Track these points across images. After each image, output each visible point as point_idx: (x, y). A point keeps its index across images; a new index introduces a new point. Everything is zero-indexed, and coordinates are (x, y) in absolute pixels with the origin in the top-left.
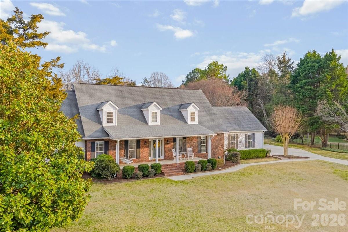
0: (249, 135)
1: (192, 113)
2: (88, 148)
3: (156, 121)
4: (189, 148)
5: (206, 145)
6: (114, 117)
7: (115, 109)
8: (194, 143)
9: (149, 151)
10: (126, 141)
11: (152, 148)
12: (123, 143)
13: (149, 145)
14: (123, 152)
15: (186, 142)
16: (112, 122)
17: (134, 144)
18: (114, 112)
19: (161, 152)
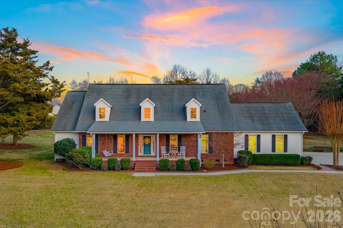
1: (192, 109)
2: (80, 140)
3: (149, 117)
4: (182, 147)
5: (208, 144)
6: (106, 113)
7: (107, 105)
8: (192, 142)
9: (139, 147)
10: (115, 136)
11: (143, 143)
12: (112, 137)
13: (138, 141)
14: (112, 146)
15: (181, 140)
16: (104, 117)
17: (124, 139)
18: (106, 108)
19: (152, 148)
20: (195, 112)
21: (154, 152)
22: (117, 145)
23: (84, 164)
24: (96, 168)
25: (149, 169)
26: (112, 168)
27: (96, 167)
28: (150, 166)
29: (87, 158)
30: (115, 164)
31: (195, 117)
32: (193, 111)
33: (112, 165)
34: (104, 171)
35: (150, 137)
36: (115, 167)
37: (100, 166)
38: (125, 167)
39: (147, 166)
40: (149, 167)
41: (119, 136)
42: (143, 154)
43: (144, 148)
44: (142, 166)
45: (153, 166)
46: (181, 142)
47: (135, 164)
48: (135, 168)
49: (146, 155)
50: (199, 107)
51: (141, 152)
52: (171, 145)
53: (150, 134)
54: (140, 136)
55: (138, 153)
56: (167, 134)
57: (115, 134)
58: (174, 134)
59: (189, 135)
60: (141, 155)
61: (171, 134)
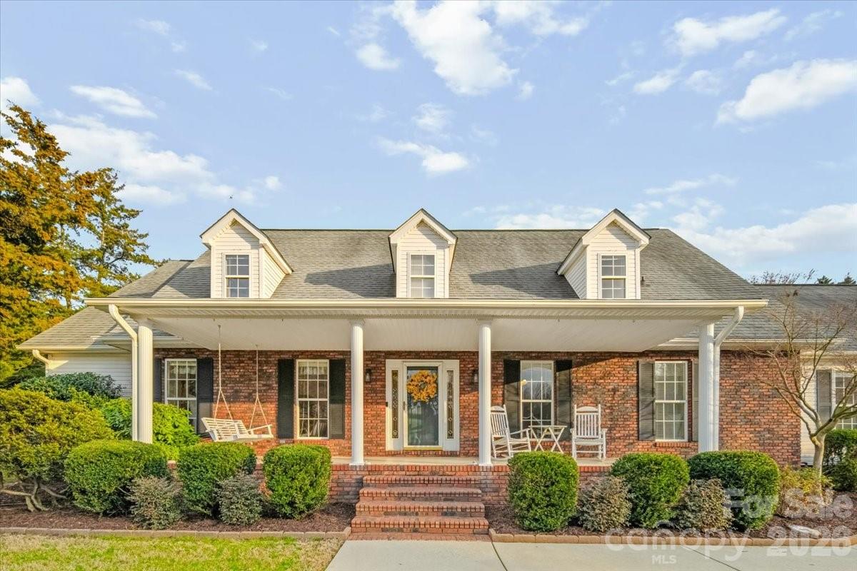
1: (606, 261)
3: (431, 293)
4: (582, 409)
5: (685, 402)
6: (252, 276)
7: (256, 244)
8: (615, 390)
9: (389, 411)
10: (285, 365)
11: (403, 397)
12: (273, 370)
13: (384, 386)
14: (272, 408)
15: (570, 382)
16: (245, 293)
17: (322, 377)
18: (253, 254)
19: (446, 421)
20: (622, 271)
21: (450, 435)
22: (292, 402)
25: (445, 514)
28: (449, 497)
31: (621, 293)
32: (612, 265)
35: (433, 371)
36: (222, 500)
39: (427, 497)
40: (445, 505)
41: (304, 368)
42: (406, 445)
43: (410, 416)
44: (400, 496)
45: (468, 497)
46: (570, 391)
47: (361, 484)
48: (361, 504)
49: (418, 447)
50: (638, 251)
51: (395, 436)
52: (526, 406)
53: (437, 358)
54: (391, 365)
55: (384, 439)
56: (506, 353)
57: (286, 357)
58: (540, 356)
59: (603, 363)
60: (397, 449)
61: (529, 355)
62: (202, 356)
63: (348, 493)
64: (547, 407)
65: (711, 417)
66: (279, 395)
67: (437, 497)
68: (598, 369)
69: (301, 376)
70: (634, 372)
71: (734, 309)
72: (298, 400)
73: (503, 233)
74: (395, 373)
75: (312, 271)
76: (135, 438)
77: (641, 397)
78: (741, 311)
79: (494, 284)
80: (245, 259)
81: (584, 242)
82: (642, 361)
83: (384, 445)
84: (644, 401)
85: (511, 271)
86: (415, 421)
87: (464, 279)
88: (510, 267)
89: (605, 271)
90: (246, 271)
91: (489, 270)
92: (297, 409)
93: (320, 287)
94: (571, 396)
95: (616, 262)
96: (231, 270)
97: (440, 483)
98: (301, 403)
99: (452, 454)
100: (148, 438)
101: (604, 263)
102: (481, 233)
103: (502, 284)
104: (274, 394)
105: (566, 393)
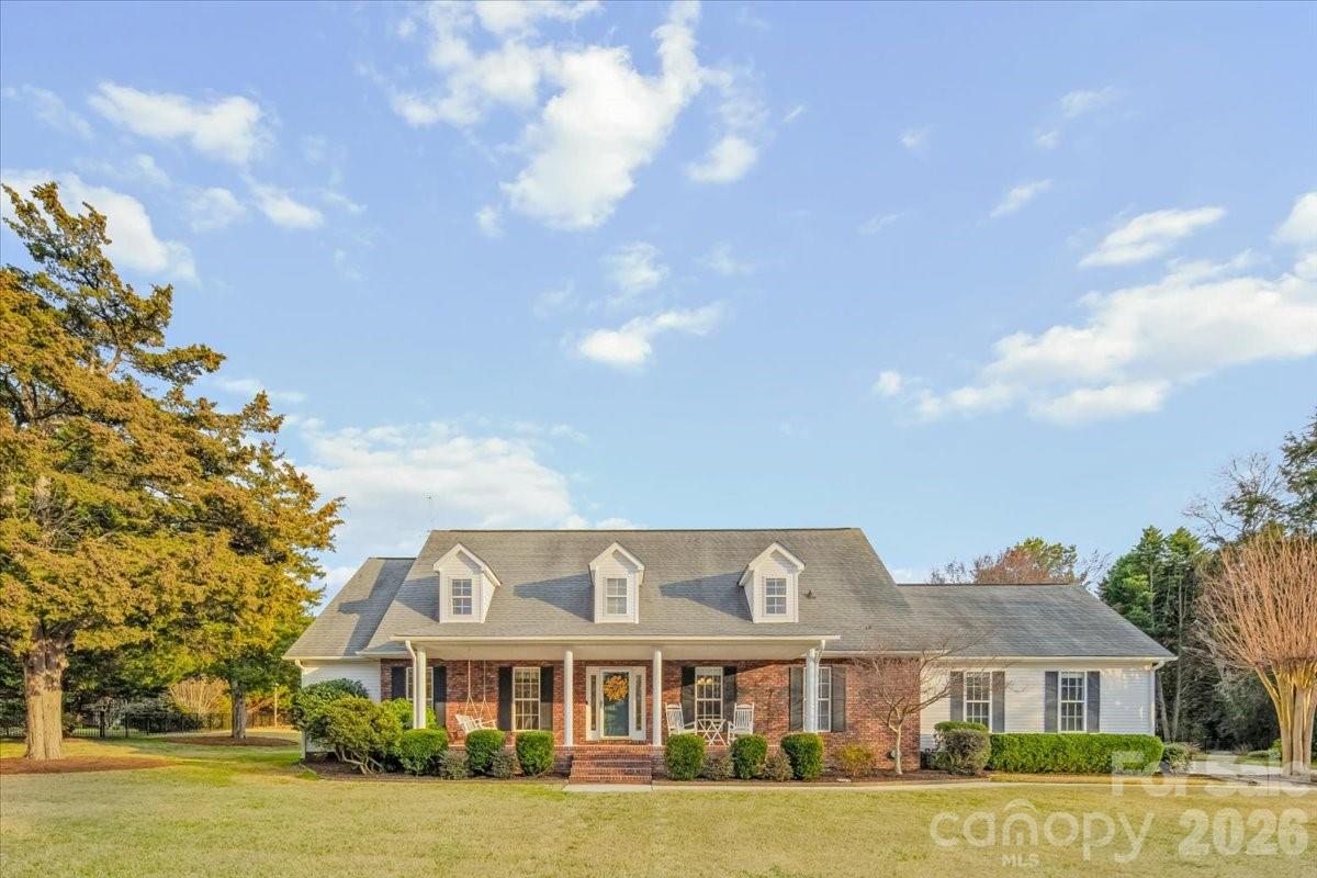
0: (1069, 676)
1: (770, 583)
2: (384, 684)
3: (623, 610)
4: (741, 706)
5: (829, 700)
6: (474, 597)
7: (477, 569)
8: (771, 691)
9: (588, 708)
10: (505, 672)
11: (600, 698)
12: (494, 676)
13: (585, 688)
14: (494, 705)
15: (735, 684)
16: (468, 611)
17: (534, 681)
18: (474, 579)
19: (635, 716)
20: (782, 591)
21: (639, 728)
22: (510, 701)
23: (376, 755)
24: (419, 767)
25: (627, 774)
26: (483, 767)
27: (418, 764)
28: (630, 765)
29: (386, 729)
30: (495, 752)
31: (782, 610)
32: (775, 587)
33: (483, 755)
34: (452, 778)
35: (624, 676)
36: (494, 763)
37: (435, 758)
38: (531, 762)
39: (616, 765)
40: (627, 769)
41: (519, 674)
42: (602, 736)
43: (606, 712)
44: (598, 765)
45: (641, 765)
46: (736, 691)
47: (572, 758)
48: (573, 769)
49: (613, 738)
50: (797, 575)
51: (594, 729)
52: (701, 703)
53: (628, 665)
54: (590, 671)
55: (584, 731)
56: (684, 661)
57: (506, 665)
58: (711, 663)
59: (762, 669)
60: (595, 739)
61: (701, 663)
62: (437, 665)
63: (562, 766)
64: (717, 704)
65: (812, 712)
66: (500, 695)
67: (622, 765)
68: (757, 674)
69: (518, 681)
70: (787, 676)
71: (820, 641)
72: (514, 699)
73: (697, 534)
74: (594, 678)
75: (519, 583)
76: (415, 728)
77: (792, 696)
78: (823, 642)
79: (680, 596)
80: (468, 583)
81: (751, 568)
82: (792, 666)
83: (584, 736)
84: (795, 699)
85: (698, 581)
86: (610, 716)
87: (655, 591)
88: (697, 577)
89: (770, 591)
90: (468, 592)
91: (679, 581)
92: (514, 706)
93: (527, 600)
94: (735, 696)
95: (779, 584)
96: (456, 592)
97: (625, 758)
98: (517, 703)
99: (640, 743)
100: (423, 725)
101: (768, 584)
102: (677, 534)
103: (687, 596)
104: (496, 694)
105: (733, 694)
